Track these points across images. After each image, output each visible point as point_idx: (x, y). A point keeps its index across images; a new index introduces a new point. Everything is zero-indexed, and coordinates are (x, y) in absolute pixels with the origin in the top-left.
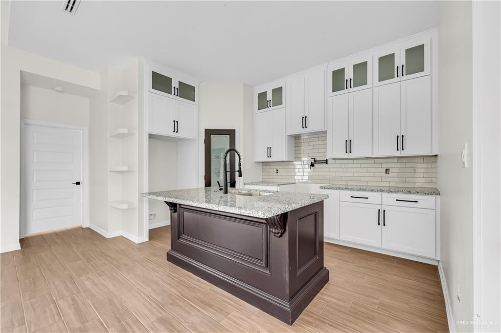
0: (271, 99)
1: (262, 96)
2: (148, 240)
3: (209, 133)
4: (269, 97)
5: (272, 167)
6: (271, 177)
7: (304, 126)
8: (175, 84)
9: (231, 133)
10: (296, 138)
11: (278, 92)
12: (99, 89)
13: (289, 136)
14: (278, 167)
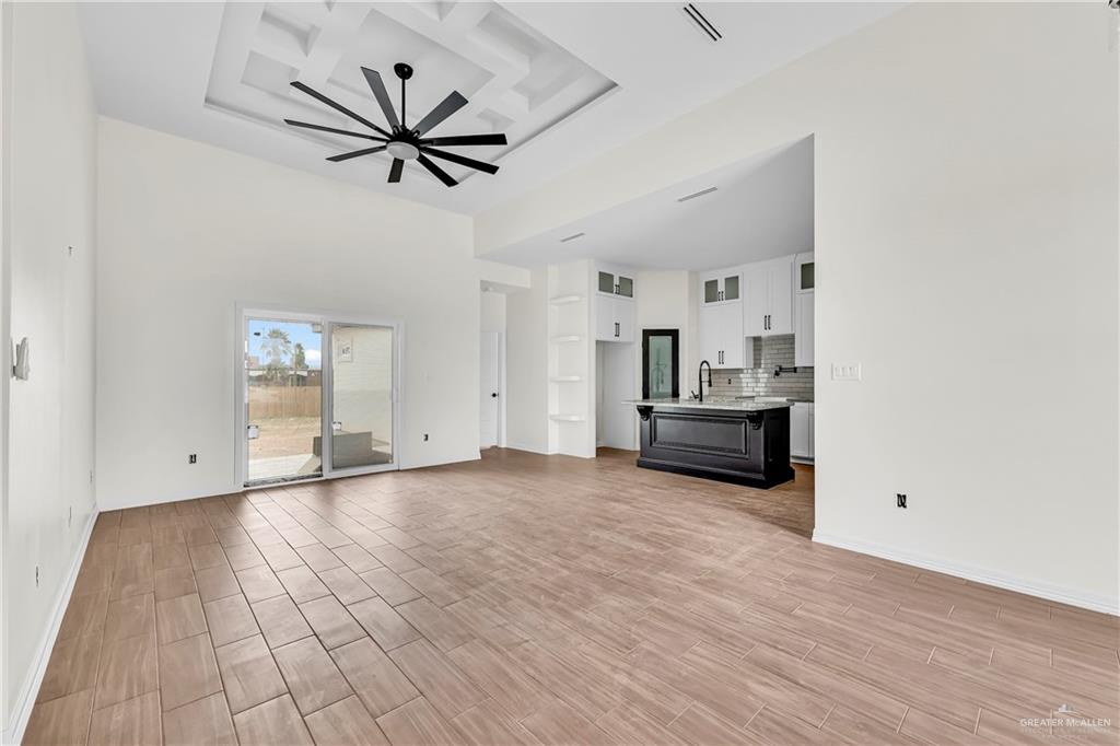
0: (723, 290)
1: (711, 286)
2: (594, 456)
3: (647, 334)
4: (721, 287)
5: (722, 376)
6: (722, 389)
7: (768, 326)
8: (616, 281)
9: (674, 334)
10: (757, 340)
11: (733, 282)
12: (529, 286)
13: (747, 338)
14: (730, 376)
